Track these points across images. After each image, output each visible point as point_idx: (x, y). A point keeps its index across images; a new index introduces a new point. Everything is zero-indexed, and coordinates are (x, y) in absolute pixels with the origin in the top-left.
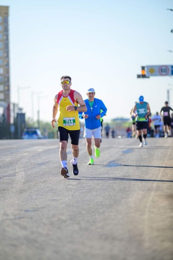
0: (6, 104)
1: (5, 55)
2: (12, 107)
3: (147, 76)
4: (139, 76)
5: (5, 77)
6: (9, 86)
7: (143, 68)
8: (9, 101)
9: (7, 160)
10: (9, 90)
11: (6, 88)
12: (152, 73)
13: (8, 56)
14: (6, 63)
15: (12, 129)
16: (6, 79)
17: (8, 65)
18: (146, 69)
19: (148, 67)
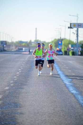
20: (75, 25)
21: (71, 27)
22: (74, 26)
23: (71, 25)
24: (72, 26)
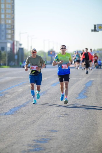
0: (12, 42)
1: (12, 12)
2: (15, 43)
3: (97, 30)
4: (92, 31)
5: (12, 25)
6: (14, 31)
7: (95, 25)
8: (14, 39)
9: (20, 90)
10: (14, 33)
11: (12, 32)
12: (100, 29)
13: (13, 13)
14: (12, 17)
15: (16, 57)
16: (12, 27)
17: (13, 18)
18: (97, 26)
19: (98, 25)
20: (100, 26)
21: (95, 30)
22: (99, 28)
23: (95, 28)
24: (97, 29)
